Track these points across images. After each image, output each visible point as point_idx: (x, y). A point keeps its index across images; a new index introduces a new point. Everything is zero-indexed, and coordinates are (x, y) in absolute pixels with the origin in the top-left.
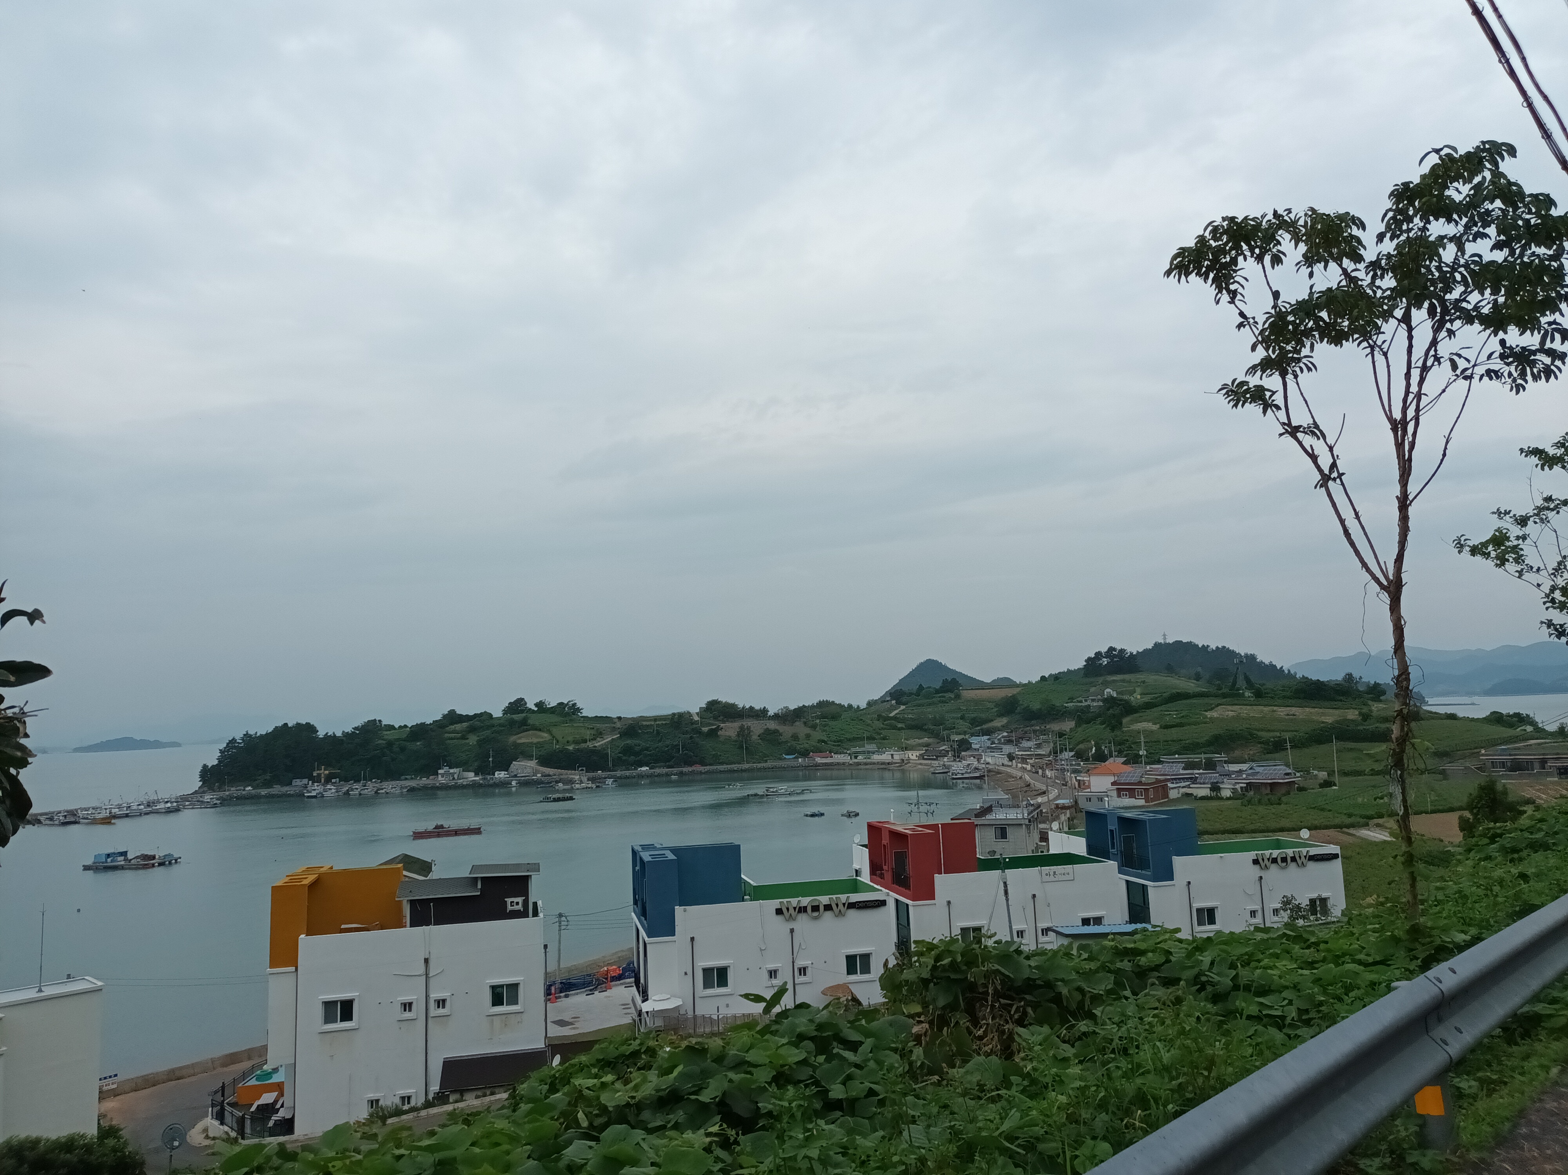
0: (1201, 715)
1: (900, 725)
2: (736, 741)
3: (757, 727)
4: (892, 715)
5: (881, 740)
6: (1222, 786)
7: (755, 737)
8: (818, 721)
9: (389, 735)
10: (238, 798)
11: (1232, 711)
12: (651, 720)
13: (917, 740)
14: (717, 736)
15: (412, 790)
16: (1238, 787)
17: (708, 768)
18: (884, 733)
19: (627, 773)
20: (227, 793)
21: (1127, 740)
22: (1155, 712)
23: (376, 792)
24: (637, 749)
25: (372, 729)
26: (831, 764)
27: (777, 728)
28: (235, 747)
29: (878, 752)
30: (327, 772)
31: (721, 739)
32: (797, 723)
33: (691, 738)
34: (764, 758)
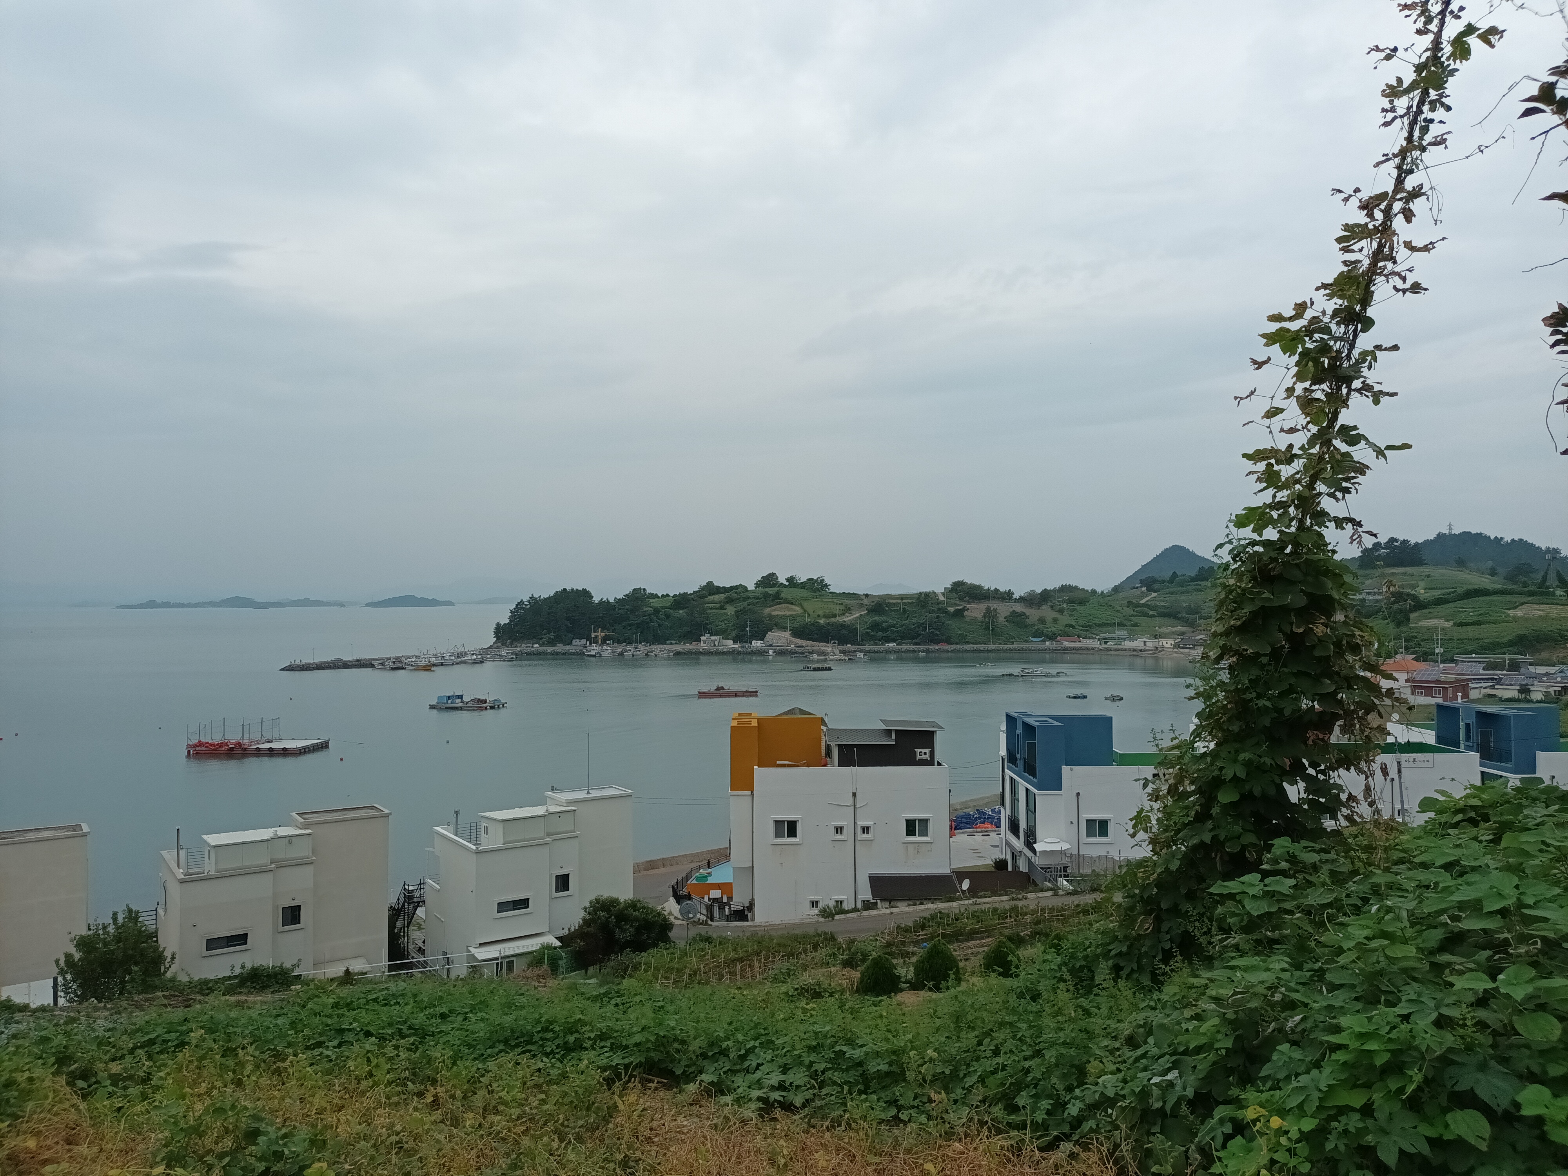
0: (1502, 613)
1: (1151, 613)
2: (982, 622)
3: (1003, 610)
4: (1143, 601)
5: (1130, 626)
6: (1532, 688)
7: (1001, 619)
8: (1065, 606)
9: (655, 603)
10: (528, 654)
11: (1539, 610)
12: (898, 598)
13: (1170, 629)
14: (963, 616)
15: (678, 654)
16: (1551, 690)
17: (954, 647)
18: (1135, 620)
19: (876, 648)
20: (519, 649)
21: (1416, 637)
22: (1449, 608)
23: (646, 655)
24: (884, 625)
25: (638, 597)
26: (1080, 649)
27: (1024, 610)
28: (523, 608)
29: (1130, 638)
30: (603, 634)
31: (967, 619)
32: (1044, 607)
33: (938, 617)
34: (1010, 639)
